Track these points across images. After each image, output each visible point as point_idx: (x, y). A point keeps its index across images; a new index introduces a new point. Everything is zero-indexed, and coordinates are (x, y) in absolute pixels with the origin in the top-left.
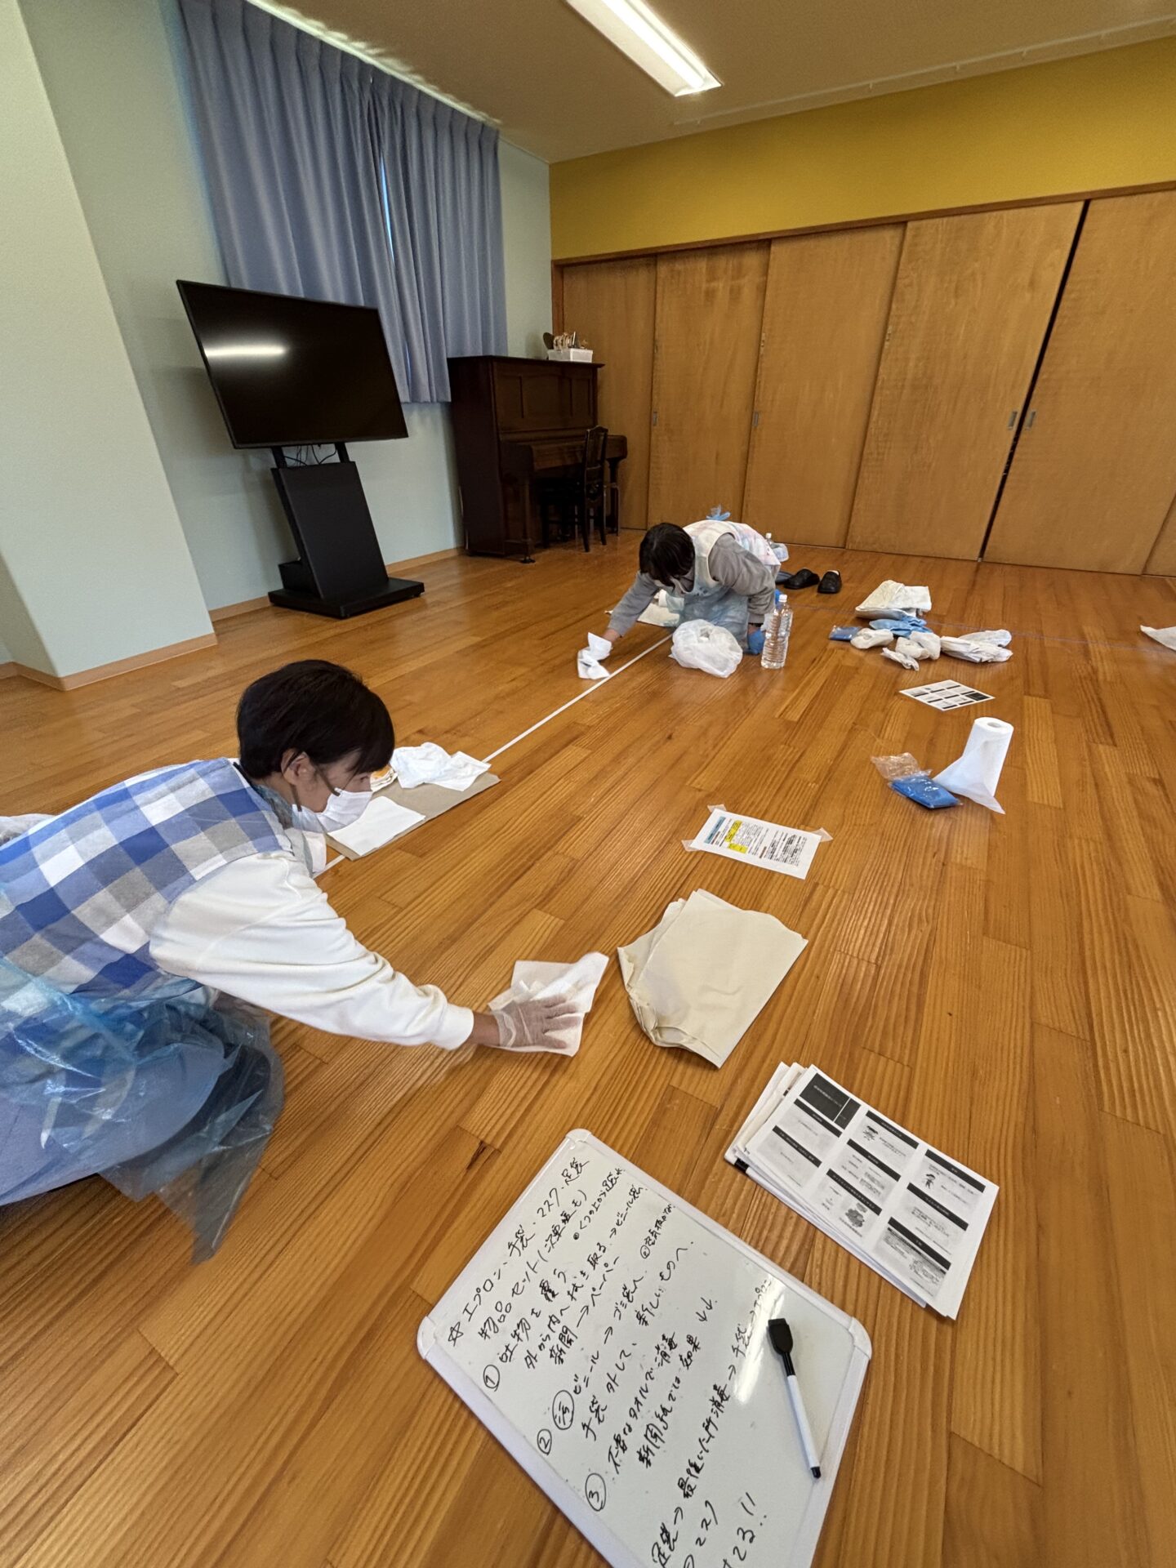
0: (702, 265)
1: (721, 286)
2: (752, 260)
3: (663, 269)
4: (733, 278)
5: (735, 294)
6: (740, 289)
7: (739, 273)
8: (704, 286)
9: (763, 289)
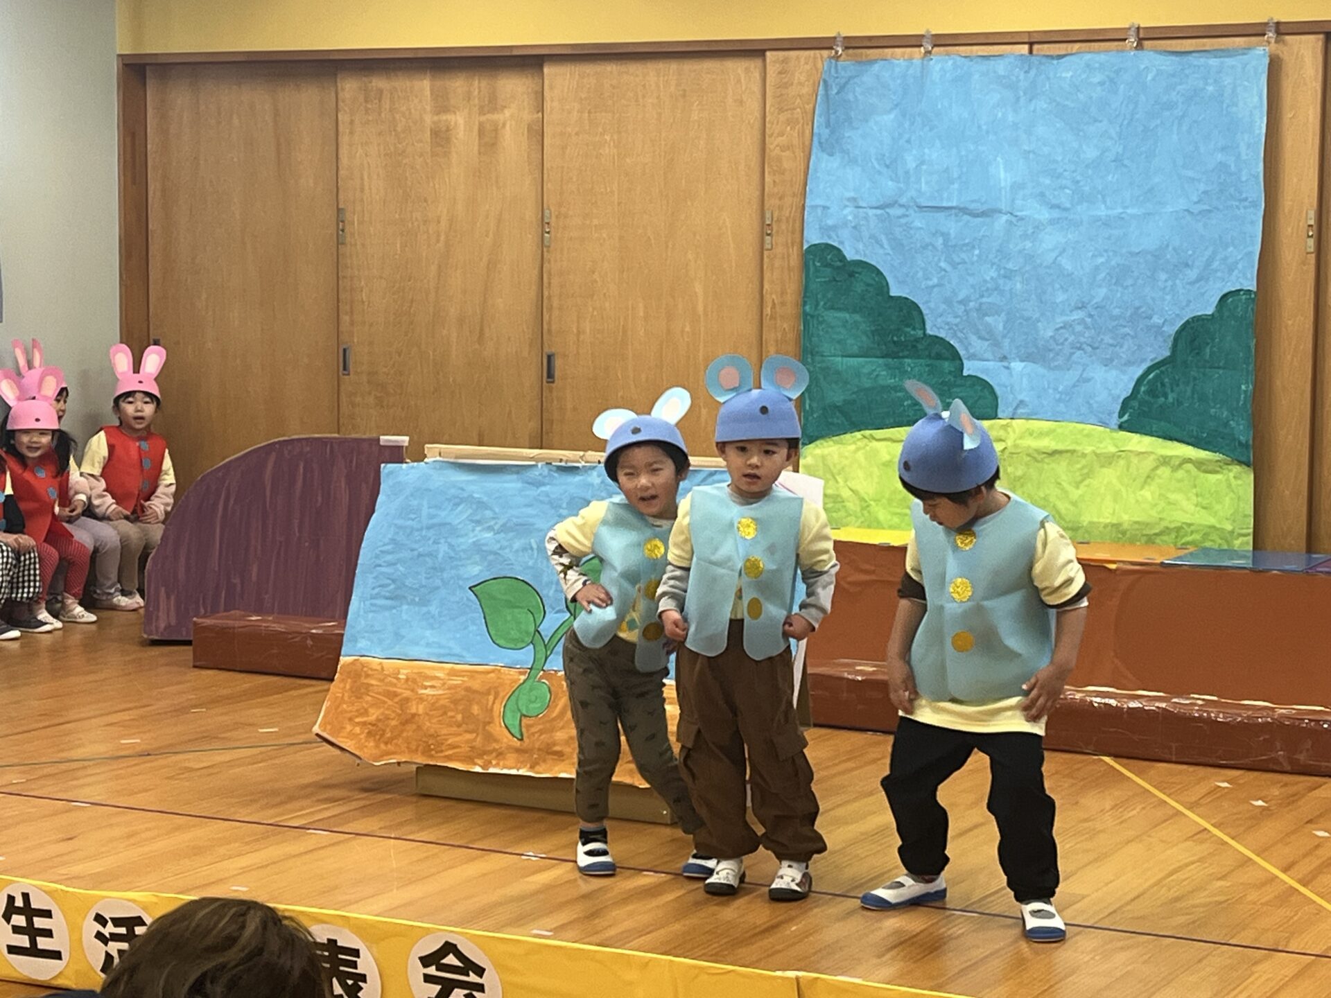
0: (423, 85)
1: (461, 122)
2: (513, 86)
3: (349, 87)
4: (482, 111)
5: (489, 140)
6: (496, 130)
7: (492, 104)
8: (429, 119)
9: (538, 133)
